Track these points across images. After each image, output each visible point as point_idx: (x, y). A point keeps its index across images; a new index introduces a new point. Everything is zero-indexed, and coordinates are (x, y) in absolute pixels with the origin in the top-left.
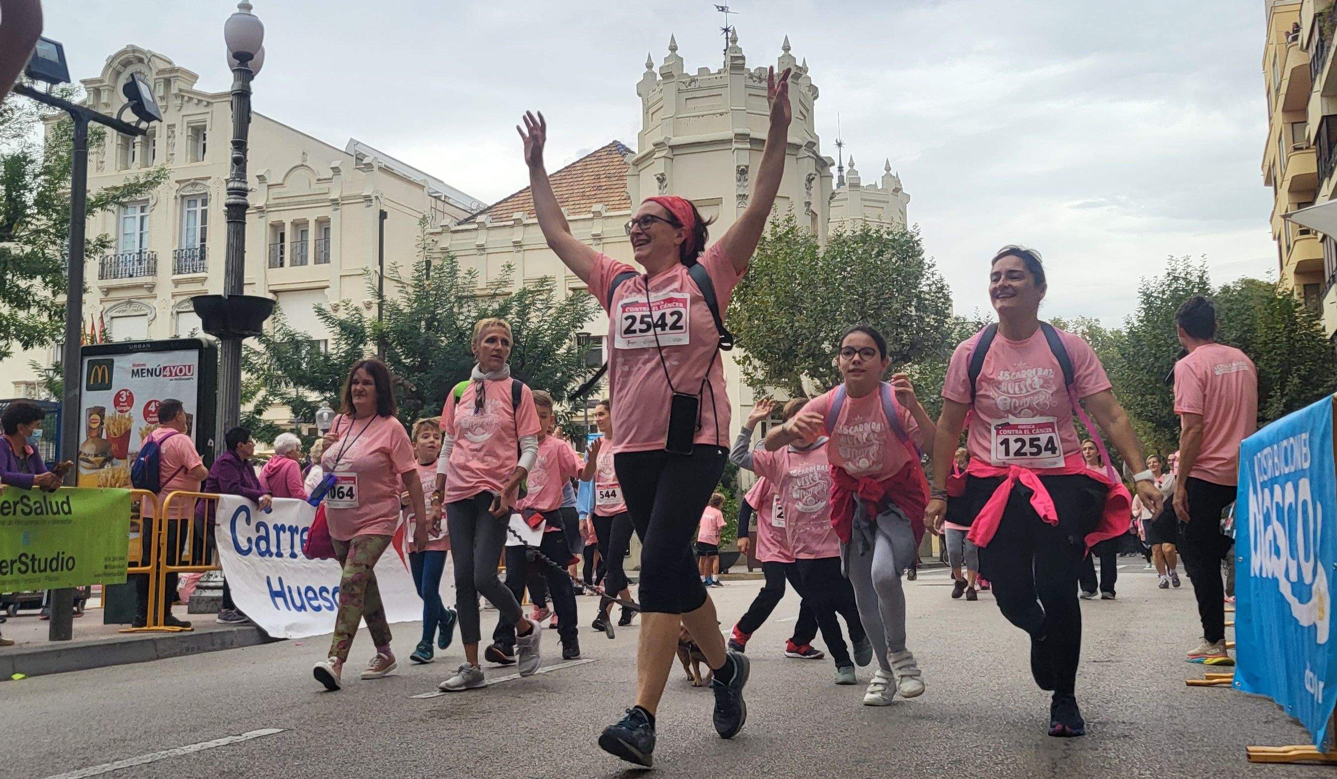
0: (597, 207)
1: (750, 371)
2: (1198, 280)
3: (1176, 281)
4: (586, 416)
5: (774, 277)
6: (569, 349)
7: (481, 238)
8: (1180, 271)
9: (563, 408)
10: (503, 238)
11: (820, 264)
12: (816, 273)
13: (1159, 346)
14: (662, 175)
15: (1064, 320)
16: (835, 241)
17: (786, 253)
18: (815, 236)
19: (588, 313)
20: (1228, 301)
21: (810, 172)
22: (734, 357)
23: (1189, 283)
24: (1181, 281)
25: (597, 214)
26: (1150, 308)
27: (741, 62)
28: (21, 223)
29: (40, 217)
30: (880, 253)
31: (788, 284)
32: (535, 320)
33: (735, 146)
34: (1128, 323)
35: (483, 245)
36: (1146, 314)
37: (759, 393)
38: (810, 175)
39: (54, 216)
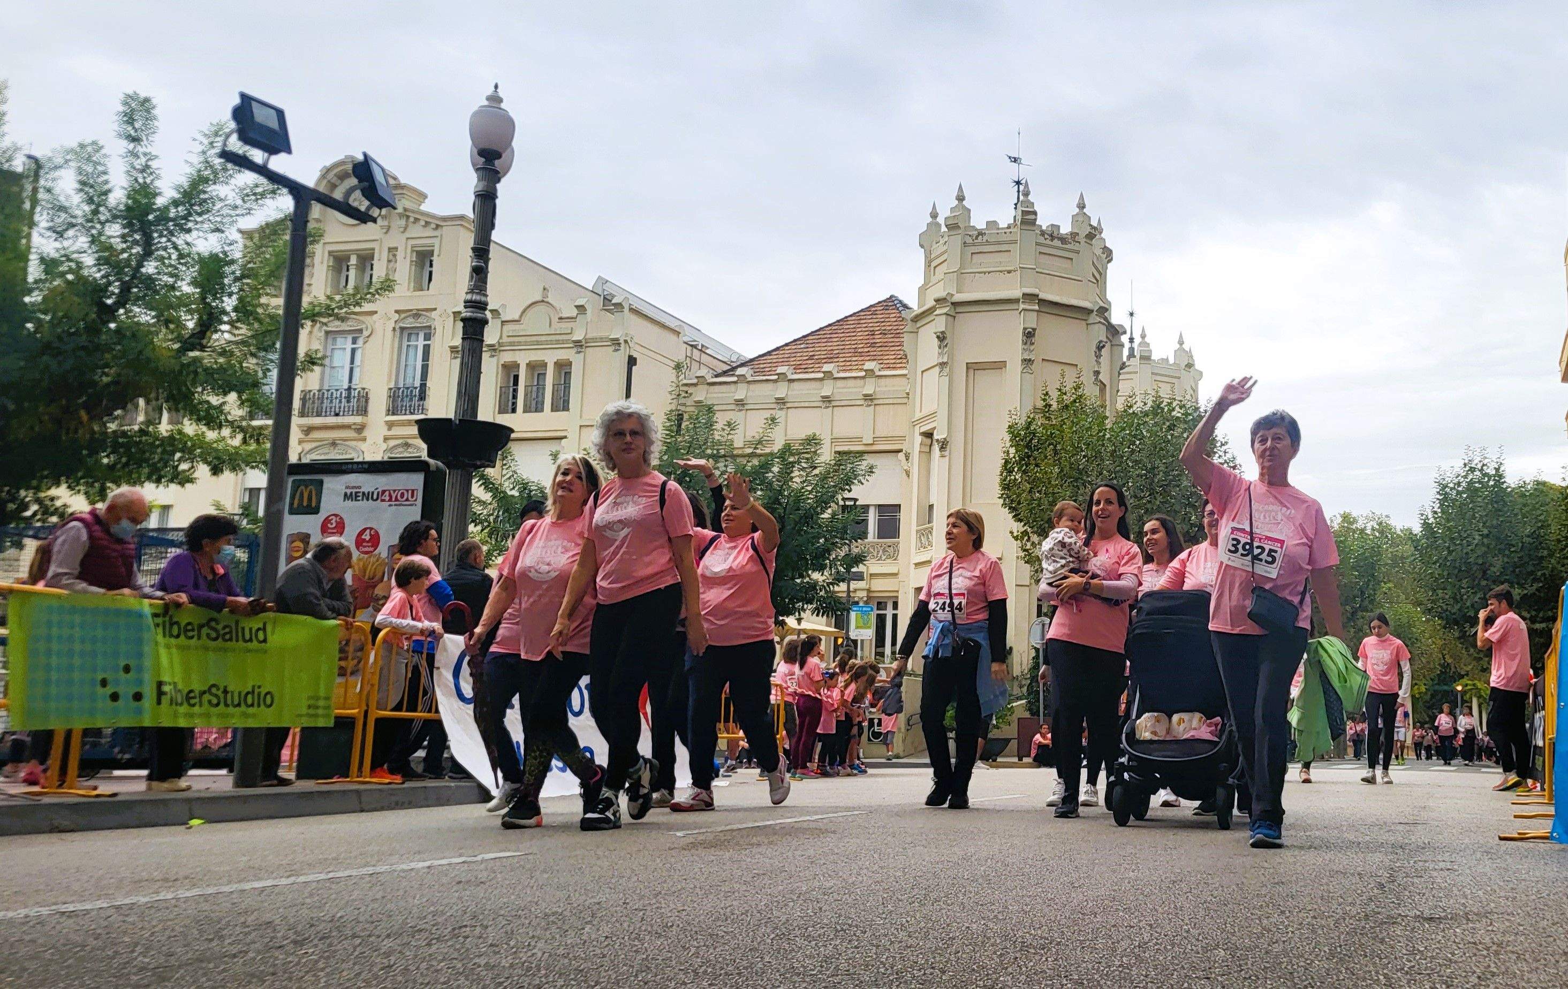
0: (869, 365)
1: (1028, 547)
2: (1494, 472)
3: (1472, 472)
4: (849, 591)
5: (1059, 447)
6: (834, 515)
7: (741, 392)
8: (1476, 462)
9: (824, 578)
10: (765, 393)
11: (1108, 436)
12: (1103, 445)
13: (1452, 539)
14: (943, 333)
15: (1354, 514)
16: (1125, 411)
17: (1072, 422)
18: (1103, 406)
19: (856, 477)
20: (1523, 495)
21: (1101, 338)
22: (1012, 533)
23: (1486, 475)
24: (1477, 473)
25: (870, 373)
26: (1445, 499)
27: (1033, 217)
28: (216, 331)
29: (239, 325)
30: (1171, 428)
31: (1073, 456)
32: (797, 480)
33: (1022, 306)
34: (1422, 515)
35: (742, 400)
36: (1441, 505)
37: (1036, 571)
38: (1100, 342)
39: (256, 325)
